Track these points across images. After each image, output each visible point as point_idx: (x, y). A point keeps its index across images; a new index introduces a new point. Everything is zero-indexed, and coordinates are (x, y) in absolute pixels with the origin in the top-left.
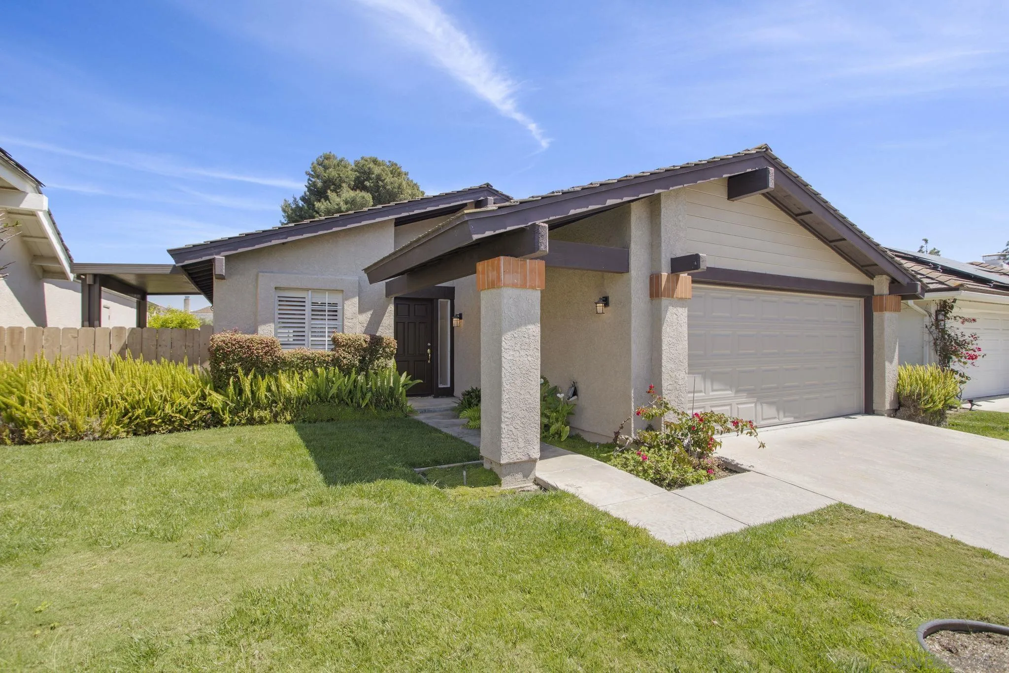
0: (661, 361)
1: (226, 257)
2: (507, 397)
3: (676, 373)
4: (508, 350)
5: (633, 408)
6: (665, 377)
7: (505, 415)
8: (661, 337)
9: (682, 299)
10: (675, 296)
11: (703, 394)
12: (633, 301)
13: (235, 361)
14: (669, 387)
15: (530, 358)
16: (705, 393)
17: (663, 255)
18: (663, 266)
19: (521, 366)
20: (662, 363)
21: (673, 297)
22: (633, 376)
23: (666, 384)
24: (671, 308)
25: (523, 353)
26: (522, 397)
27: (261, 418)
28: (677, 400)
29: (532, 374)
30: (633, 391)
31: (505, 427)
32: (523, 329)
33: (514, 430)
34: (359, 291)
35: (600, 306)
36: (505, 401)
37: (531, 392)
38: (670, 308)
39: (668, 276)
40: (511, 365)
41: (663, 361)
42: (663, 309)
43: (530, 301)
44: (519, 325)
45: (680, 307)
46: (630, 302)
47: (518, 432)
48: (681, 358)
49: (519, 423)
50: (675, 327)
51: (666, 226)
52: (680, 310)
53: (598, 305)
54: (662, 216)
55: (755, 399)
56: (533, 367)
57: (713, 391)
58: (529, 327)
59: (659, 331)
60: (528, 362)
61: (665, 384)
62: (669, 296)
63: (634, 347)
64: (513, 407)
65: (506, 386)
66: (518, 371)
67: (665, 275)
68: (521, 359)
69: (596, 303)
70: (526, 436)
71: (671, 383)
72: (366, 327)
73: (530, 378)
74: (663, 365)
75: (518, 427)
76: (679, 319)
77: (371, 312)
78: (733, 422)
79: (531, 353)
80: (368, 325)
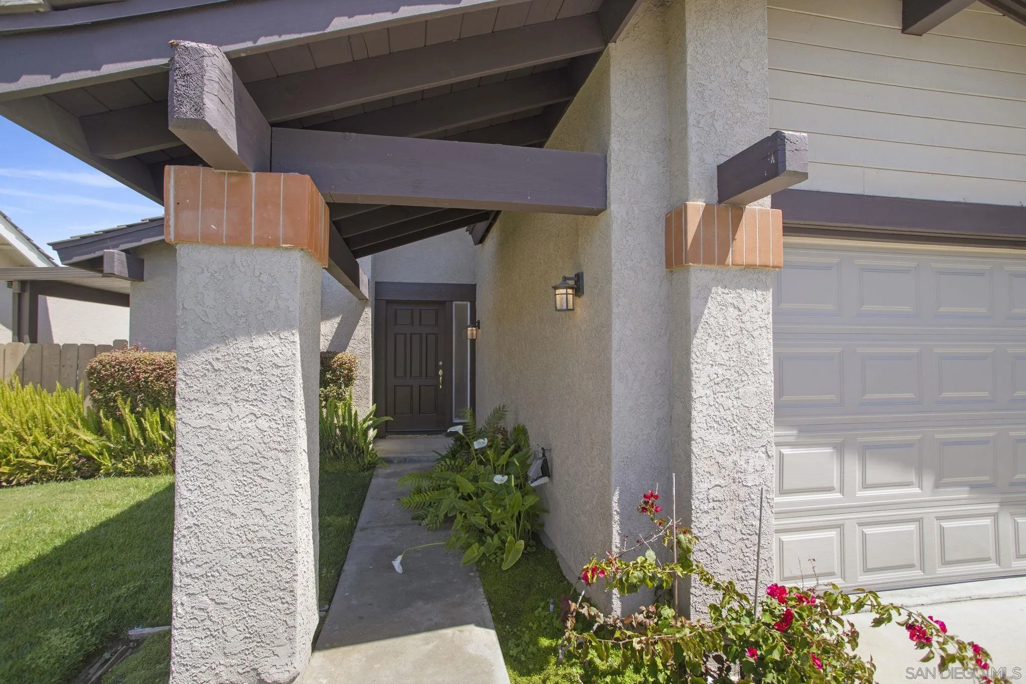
0: (689, 426)
1: (126, 251)
2: (191, 521)
3: (735, 457)
4: (195, 403)
5: (616, 539)
6: (700, 465)
7: (184, 568)
8: (688, 364)
9: (751, 267)
10: (729, 260)
11: (838, 495)
12: (616, 278)
13: (113, 388)
14: (714, 493)
15: (263, 423)
16: (842, 491)
17: (693, 158)
18: (693, 185)
19: (235, 444)
20: (690, 432)
21: (722, 261)
22: (615, 462)
23: (704, 486)
24: (720, 290)
25: (241, 410)
26: (236, 522)
27: (155, 465)
28: (739, 526)
29: (270, 464)
30: (615, 498)
31: (185, 598)
32: (242, 345)
33: (211, 607)
34: (322, 292)
35: (563, 296)
36: (184, 532)
37: (269, 510)
38: (718, 291)
39: (708, 211)
40: (203, 440)
41: (694, 427)
42: (693, 291)
43: (264, 278)
44: (224, 338)
45: (749, 288)
46: (609, 281)
47: (226, 613)
48: (754, 418)
49: (230, 589)
50: (732, 340)
51: (701, 85)
52: (750, 297)
53: (558, 292)
54: (689, 61)
55: (993, 508)
56: (273, 445)
57: (865, 486)
58: (260, 341)
59: (685, 351)
60: (256, 433)
61: (700, 486)
62: (709, 261)
63: (618, 389)
64: (208, 547)
65: (187, 494)
66: (225, 457)
67: (696, 207)
68: (237, 426)
69: (555, 288)
70: (251, 622)
71: (723, 483)
72: (332, 340)
73: (262, 473)
74: (695, 435)
75: (226, 599)
76: (745, 318)
77: (338, 320)
78: (910, 627)
79: (268, 408)
80: (334, 337)
